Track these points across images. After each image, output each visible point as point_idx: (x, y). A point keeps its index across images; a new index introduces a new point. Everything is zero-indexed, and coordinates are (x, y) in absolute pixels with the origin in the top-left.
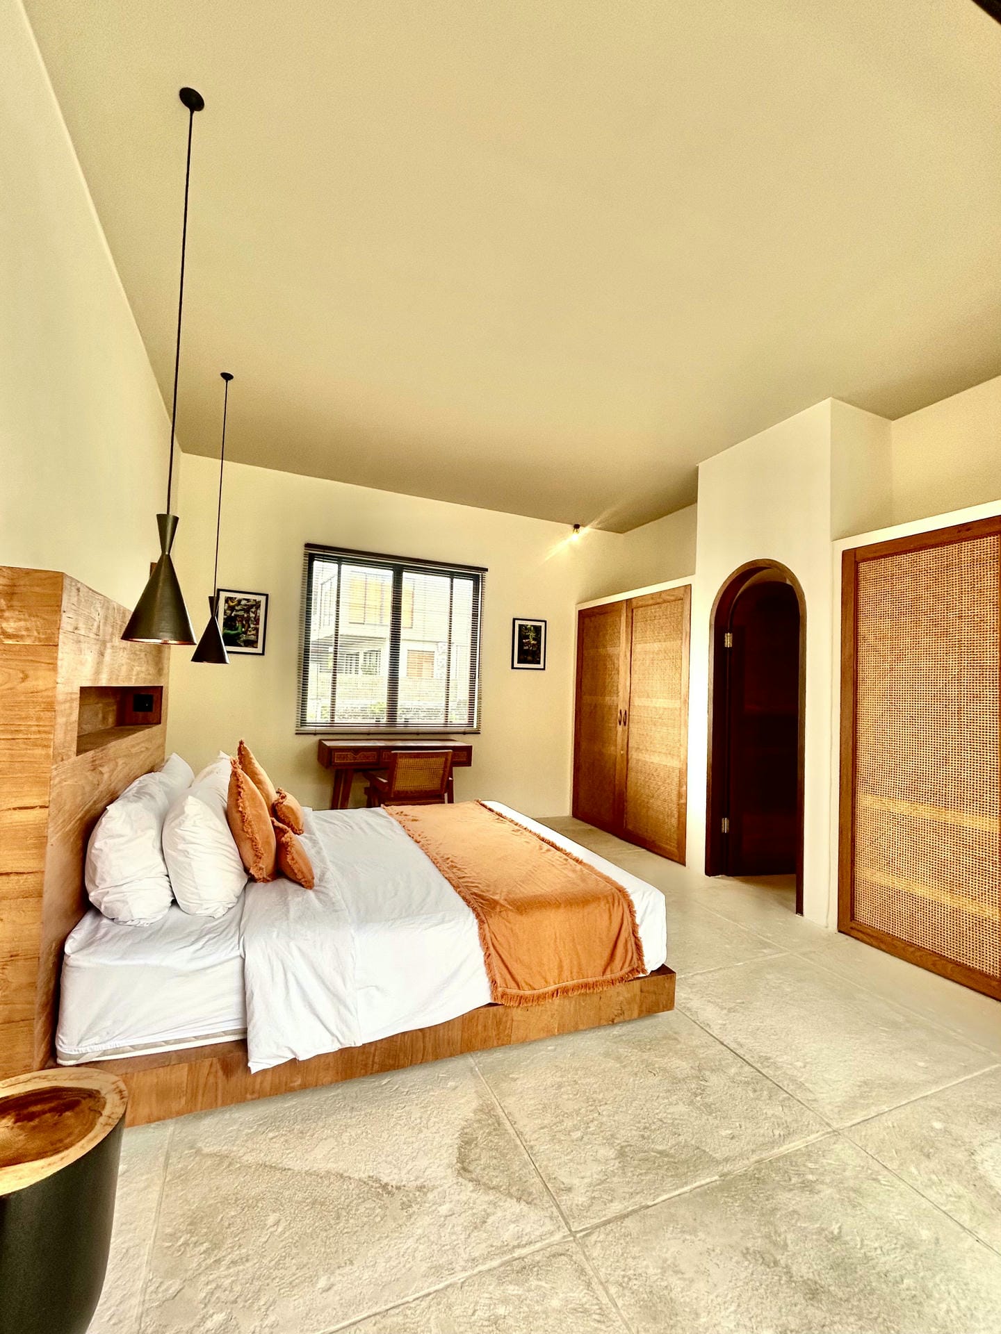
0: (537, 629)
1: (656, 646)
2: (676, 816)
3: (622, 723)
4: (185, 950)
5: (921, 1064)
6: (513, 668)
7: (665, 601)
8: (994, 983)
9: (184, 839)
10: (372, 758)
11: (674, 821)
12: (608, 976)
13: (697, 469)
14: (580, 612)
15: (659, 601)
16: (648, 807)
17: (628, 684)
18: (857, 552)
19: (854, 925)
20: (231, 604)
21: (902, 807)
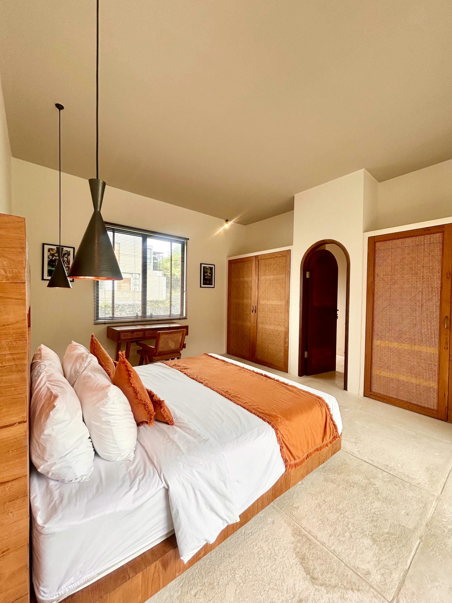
0: (211, 269)
1: (272, 277)
2: (283, 351)
3: (254, 312)
4: (128, 494)
5: (437, 454)
6: (201, 287)
7: (276, 257)
8: (434, 412)
9: (107, 414)
10: (140, 334)
11: (282, 354)
12: (325, 442)
13: (293, 198)
14: (229, 261)
15: (273, 257)
16: (269, 349)
17: (257, 294)
18: (375, 238)
19: (372, 393)
20: (52, 252)
21: (395, 345)
